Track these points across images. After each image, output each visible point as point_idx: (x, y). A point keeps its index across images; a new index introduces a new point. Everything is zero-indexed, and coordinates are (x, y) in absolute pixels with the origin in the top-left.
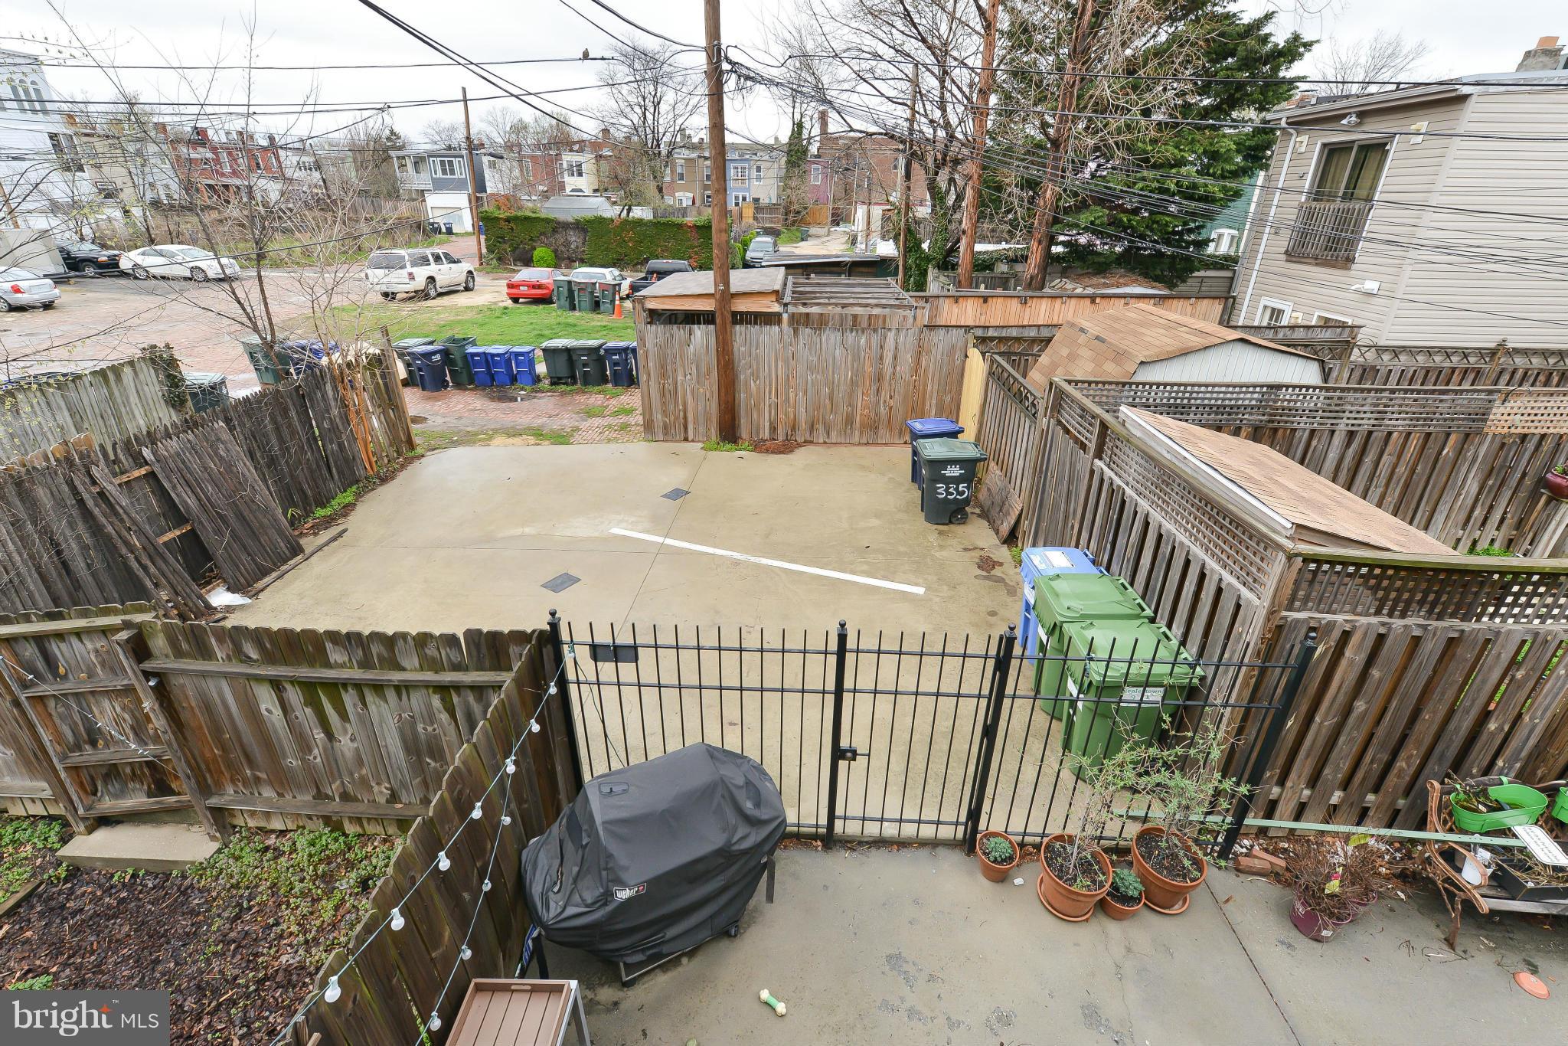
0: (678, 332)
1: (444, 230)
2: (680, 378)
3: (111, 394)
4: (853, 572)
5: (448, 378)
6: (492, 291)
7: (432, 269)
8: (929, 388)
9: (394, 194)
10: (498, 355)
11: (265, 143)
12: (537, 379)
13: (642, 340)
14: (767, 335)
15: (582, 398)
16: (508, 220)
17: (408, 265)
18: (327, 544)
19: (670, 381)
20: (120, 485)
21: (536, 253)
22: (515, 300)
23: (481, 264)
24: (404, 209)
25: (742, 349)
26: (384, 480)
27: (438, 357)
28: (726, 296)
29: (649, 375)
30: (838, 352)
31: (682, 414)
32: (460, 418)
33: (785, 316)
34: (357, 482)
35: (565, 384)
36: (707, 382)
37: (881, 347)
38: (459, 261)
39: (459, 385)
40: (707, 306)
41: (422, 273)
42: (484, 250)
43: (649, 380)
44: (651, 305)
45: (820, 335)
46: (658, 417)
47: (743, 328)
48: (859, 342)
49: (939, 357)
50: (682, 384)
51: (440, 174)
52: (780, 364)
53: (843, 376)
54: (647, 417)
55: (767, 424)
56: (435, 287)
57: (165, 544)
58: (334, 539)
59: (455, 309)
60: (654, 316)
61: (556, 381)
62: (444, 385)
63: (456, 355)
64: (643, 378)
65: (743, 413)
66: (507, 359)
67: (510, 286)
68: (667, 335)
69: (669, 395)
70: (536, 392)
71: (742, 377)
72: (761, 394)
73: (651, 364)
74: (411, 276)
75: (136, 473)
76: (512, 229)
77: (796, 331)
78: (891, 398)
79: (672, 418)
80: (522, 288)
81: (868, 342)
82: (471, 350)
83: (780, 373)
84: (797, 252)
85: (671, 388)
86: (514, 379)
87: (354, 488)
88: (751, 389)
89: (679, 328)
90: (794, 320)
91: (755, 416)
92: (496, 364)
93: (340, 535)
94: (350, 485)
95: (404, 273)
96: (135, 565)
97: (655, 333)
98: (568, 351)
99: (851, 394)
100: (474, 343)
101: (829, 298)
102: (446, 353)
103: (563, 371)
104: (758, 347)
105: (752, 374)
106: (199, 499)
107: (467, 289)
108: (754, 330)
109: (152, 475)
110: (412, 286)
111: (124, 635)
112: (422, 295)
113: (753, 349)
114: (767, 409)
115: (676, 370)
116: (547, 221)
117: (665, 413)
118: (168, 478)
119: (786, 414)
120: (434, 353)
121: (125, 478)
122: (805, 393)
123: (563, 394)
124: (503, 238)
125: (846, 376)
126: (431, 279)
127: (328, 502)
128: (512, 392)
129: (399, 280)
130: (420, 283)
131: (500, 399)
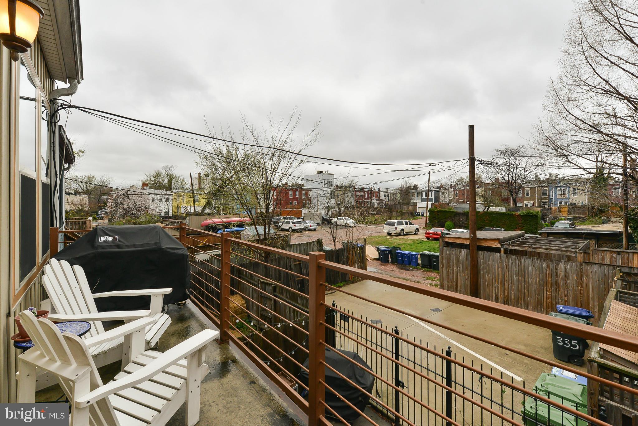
0: (455, 251)
1: (421, 215)
2: (455, 268)
3: (308, 248)
4: (489, 359)
5: (390, 259)
6: (421, 236)
7: (404, 226)
8: (591, 295)
9: (409, 204)
10: (406, 254)
11: (377, 190)
12: (418, 265)
13: (441, 253)
14: (494, 256)
15: (429, 274)
16: (438, 212)
17: (396, 224)
18: (329, 294)
19: (451, 269)
20: (294, 264)
21: (446, 223)
22: (428, 238)
23: (426, 226)
24: (410, 208)
25: (482, 261)
26: (353, 283)
27: (388, 252)
28: (474, 238)
29: (443, 265)
30: (530, 268)
31: (455, 283)
32: (386, 272)
33: (502, 249)
34: (346, 281)
35: (427, 268)
36: (466, 272)
37: (556, 269)
38: (414, 225)
39: (393, 263)
40: (467, 242)
41: (400, 227)
42: (428, 222)
43: (443, 267)
44: (447, 240)
45: (520, 259)
46: (445, 282)
47: (482, 252)
48: (542, 265)
49: (596, 279)
50: (456, 272)
51: (424, 197)
52: (500, 269)
53: (535, 280)
54: (441, 282)
55: (494, 295)
56: (403, 232)
57: (297, 280)
58: (332, 293)
59: (407, 240)
60: (448, 244)
61: (423, 266)
62: (388, 262)
63: (393, 253)
64: (441, 266)
65: (482, 288)
66: (410, 256)
67: (426, 233)
68: (451, 251)
69: (451, 274)
70: (416, 269)
71: (482, 272)
72: (491, 281)
73: (444, 262)
74: (396, 228)
75: (298, 263)
76: (439, 215)
77: (508, 257)
78: (565, 296)
79: (451, 284)
80: (430, 234)
81: (548, 266)
82: (398, 251)
83: (500, 273)
84: (594, 228)
85: (451, 271)
86: (410, 264)
87: (344, 283)
88: (485, 278)
89: (456, 250)
90: (506, 251)
91: (488, 290)
92: (405, 257)
93: (334, 292)
94: (344, 281)
95: (394, 227)
96: (290, 283)
97: (446, 250)
98: (429, 256)
99: (540, 290)
100: (400, 249)
101: (531, 245)
102: (390, 252)
103: (426, 263)
104: (489, 260)
105: (487, 272)
106: (307, 272)
107: (415, 234)
108: (488, 253)
109: (300, 264)
110: (395, 231)
111: (274, 286)
112: (399, 235)
113: (487, 261)
114: (494, 288)
115: (454, 265)
116: (452, 212)
117: (448, 281)
118: (303, 266)
119: (504, 292)
120: (387, 251)
121: (295, 263)
122: (513, 284)
123: (424, 271)
124: (435, 217)
125: (536, 280)
126: (403, 230)
127: (336, 284)
128: (407, 268)
129: (392, 229)
130: (399, 230)
131: (402, 269)
